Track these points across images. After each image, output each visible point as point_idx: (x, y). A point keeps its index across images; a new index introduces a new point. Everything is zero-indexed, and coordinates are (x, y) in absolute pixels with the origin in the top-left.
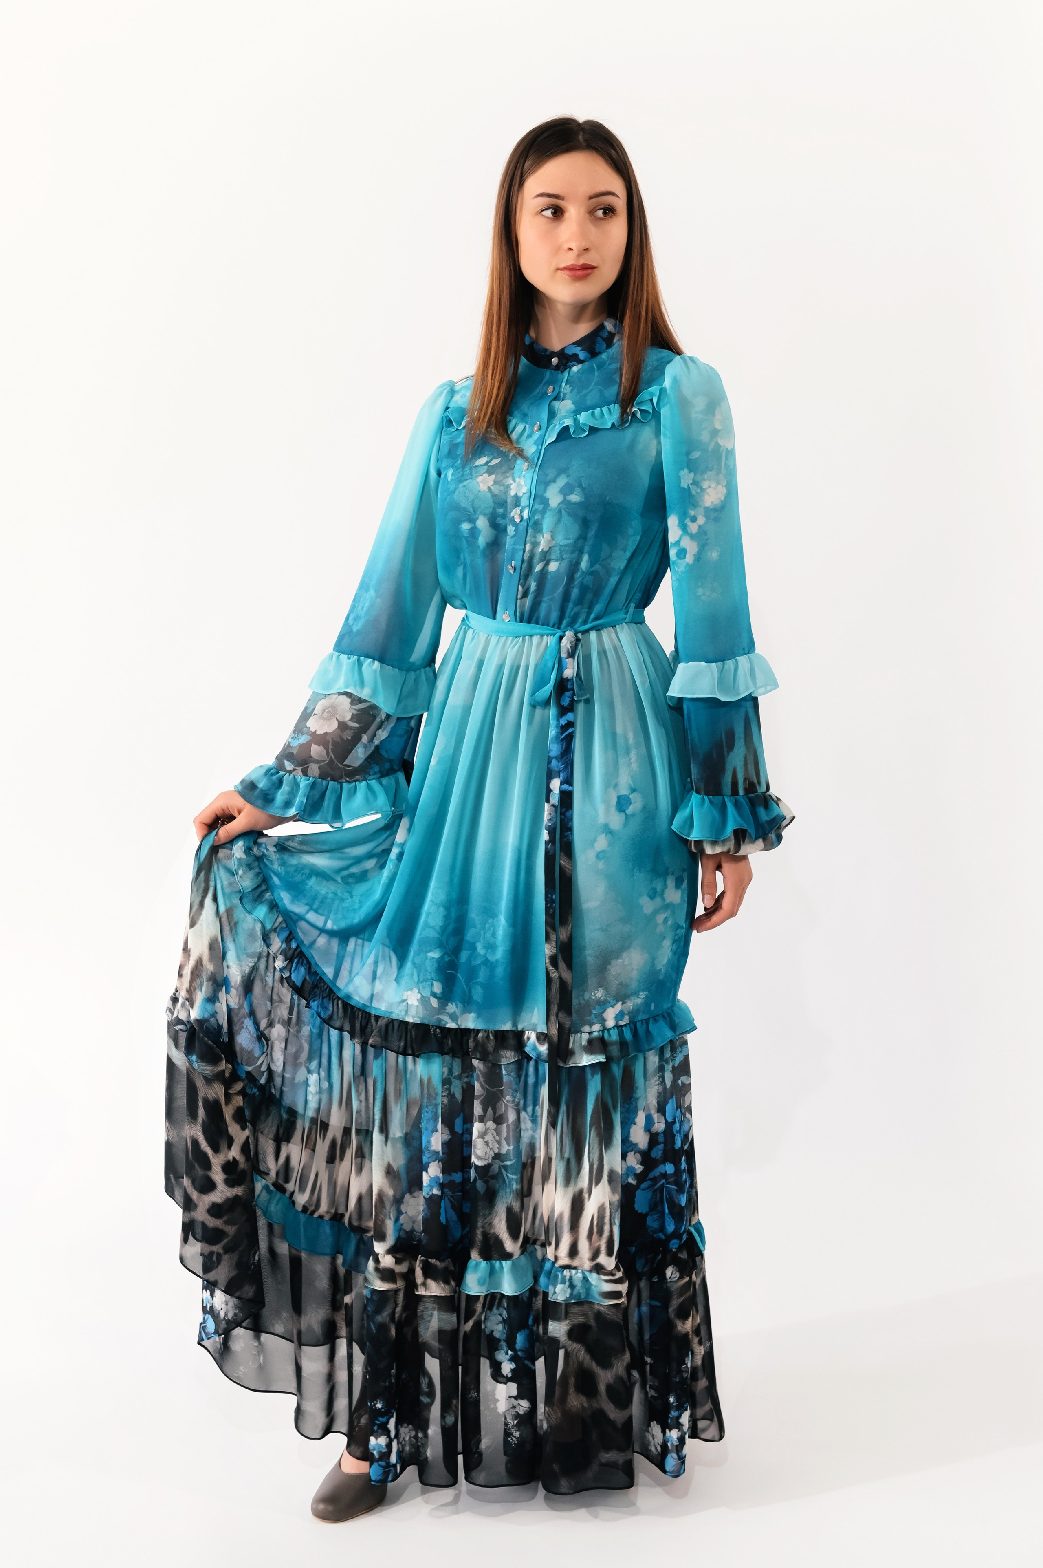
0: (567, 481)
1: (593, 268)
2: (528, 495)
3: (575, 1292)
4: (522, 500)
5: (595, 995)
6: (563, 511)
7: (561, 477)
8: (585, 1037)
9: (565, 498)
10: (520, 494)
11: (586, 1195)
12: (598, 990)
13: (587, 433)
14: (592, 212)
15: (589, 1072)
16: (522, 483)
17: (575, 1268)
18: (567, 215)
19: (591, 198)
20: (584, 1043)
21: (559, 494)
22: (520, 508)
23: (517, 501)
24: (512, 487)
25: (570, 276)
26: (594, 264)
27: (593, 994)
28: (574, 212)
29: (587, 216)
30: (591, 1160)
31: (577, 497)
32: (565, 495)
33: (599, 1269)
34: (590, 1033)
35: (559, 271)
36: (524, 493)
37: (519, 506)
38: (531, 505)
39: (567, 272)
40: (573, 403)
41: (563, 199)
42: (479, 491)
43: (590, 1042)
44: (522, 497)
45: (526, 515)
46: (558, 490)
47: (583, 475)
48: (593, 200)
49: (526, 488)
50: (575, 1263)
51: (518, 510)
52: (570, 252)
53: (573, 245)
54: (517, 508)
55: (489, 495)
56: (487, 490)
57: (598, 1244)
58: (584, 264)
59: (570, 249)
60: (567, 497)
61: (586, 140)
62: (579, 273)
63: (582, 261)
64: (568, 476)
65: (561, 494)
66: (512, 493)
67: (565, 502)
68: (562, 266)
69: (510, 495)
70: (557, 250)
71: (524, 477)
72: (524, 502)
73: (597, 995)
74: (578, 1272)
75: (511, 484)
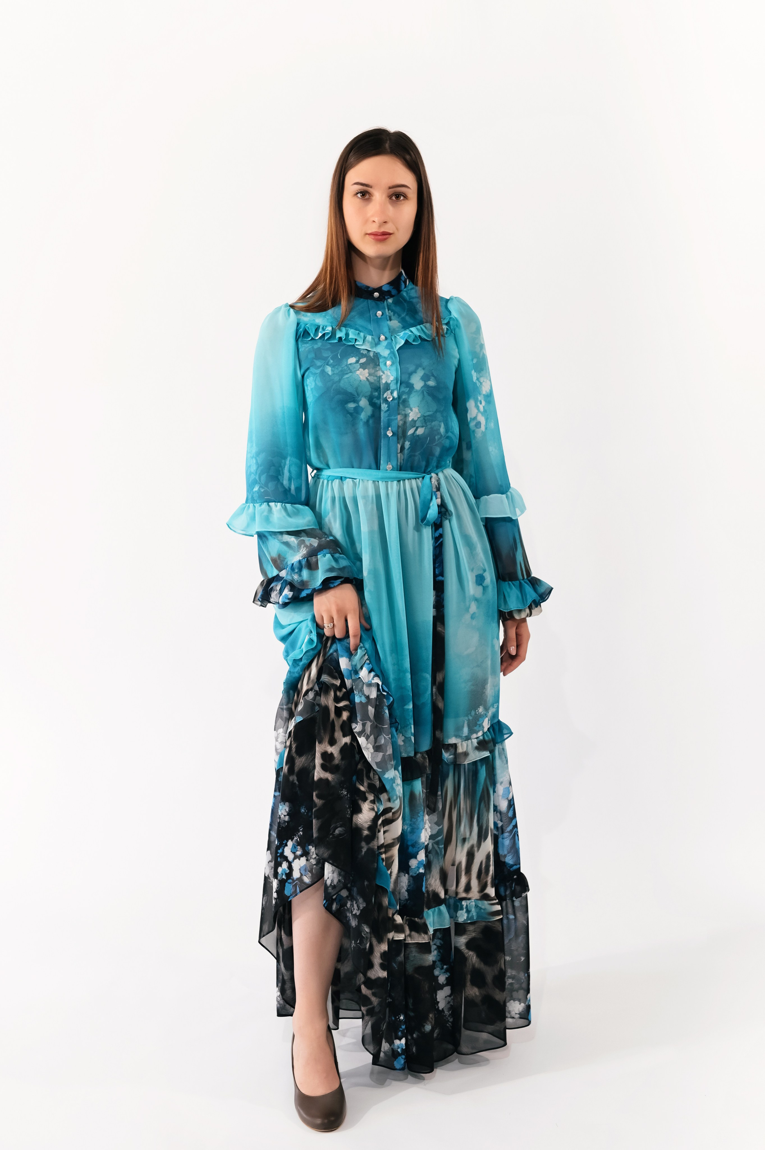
0: (424, 372)
1: (390, 234)
2: (395, 381)
3: (470, 915)
4: (391, 385)
5: (478, 711)
6: (425, 393)
8: (475, 742)
9: (425, 383)
10: (389, 382)
11: (476, 849)
12: (480, 708)
13: (419, 342)
14: (390, 197)
15: (479, 764)
16: (389, 374)
17: (469, 899)
18: (374, 198)
19: (390, 188)
20: (476, 744)
21: (421, 381)
22: (390, 391)
23: (387, 387)
24: (383, 377)
25: (373, 239)
26: (391, 232)
28: (379, 196)
29: (388, 199)
30: (480, 824)
31: (432, 382)
32: (425, 381)
33: (486, 897)
34: (477, 738)
35: (367, 235)
36: (392, 381)
37: (389, 389)
38: (398, 388)
39: (373, 237)
41: (371, 187)
42: (361, 381)
43: (479, 743)
44: (390, 383)
45: (395, 394)
46: (420, 378)
49: (393, 377)
50: (470, 896)
51: (389, 392)
52: (374, 223)
53: (376, 219)
54: (388, 391)
55: (368, 383)
56: (366, 380)
57: (485, 880)
58: (383, 232)
59: (374, 221)
60: (427, 383)
61: (390, 148)
62: (380, 237)
63: (382, 230)
64: (424, 369)
65: (422, 380)
66: (384, 381)
67: (426, 386)
68: (369, 232)
69: (382, 382)
70: (366, 221)
71: (389, 370)
72: (393, 386)
74: (472, 902)
75: (382, 375)
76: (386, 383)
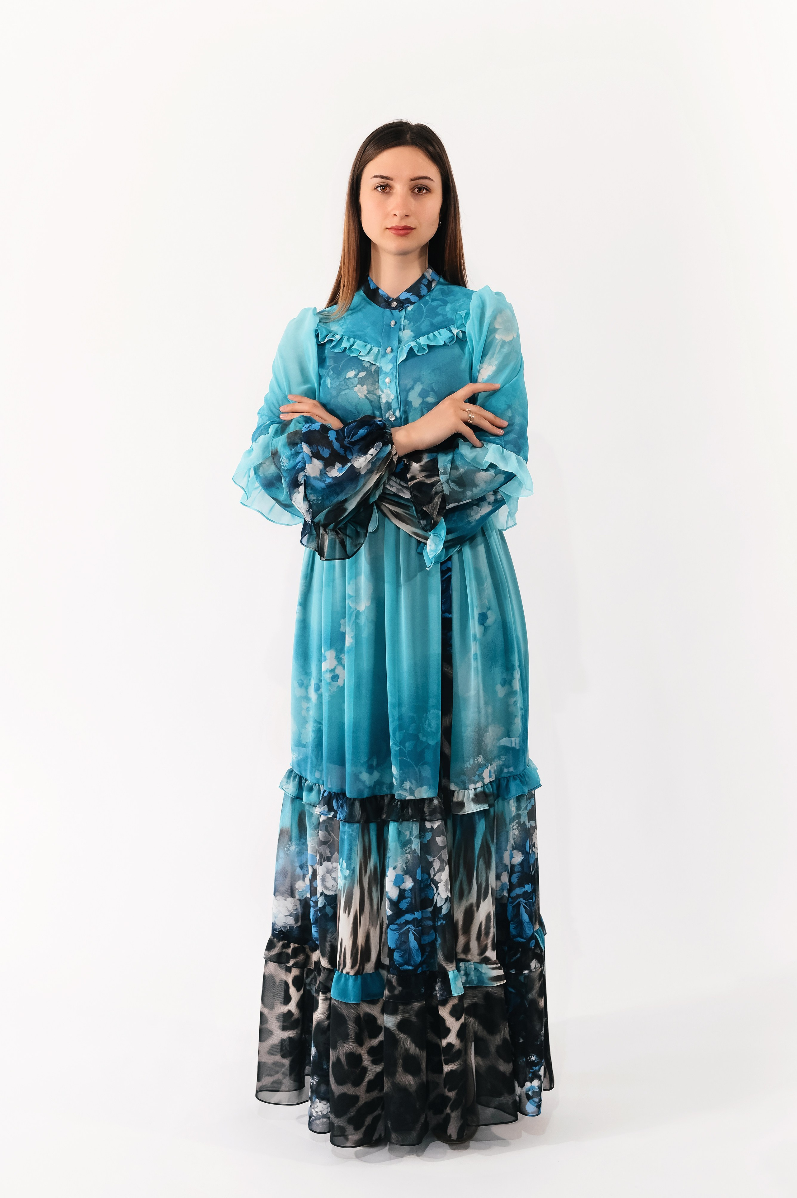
0: (422, 387)
1: (412, 229)
2: (396, 400)
3: (469, 979)
4: (392, 404)
5: (477, 760)
7: (417, 385)
8: (472, 793)
9: (423, 400)
10: (389, 401)
11: (475, 909)
12: (479, 757)
13: (427, 351)
14: (412, 189)
15: (477, 817)
16: (389, 392)
17: (468, 961)
18: (394, 191)
19: (412, 180)
20: (472, 796)
21: (418, 397)
22: (392, 410)
23: (389, 406)
24: (382, 396)
25: (395, 234)
26: (413, 226)
27: (476, 760)
28: (400, 188)
29: (410, 192)
30: (479, 882)
31: (432, 398)
32: (423, 398)
33: (486, 961)
34: (475, 789)
35: (387, 230)
36: (393, 400)
37: (391, 409)
38: (400, 407)
39: (393, 232)
40: (412, 331)
41: (392, 180)
42: (359, 399)
43: (476, 795)
44: (392, 402)
45: (398, 414)
46: (418, 394)
47: (433, 381)
48: (413, 182)
49: (394, 395)
50: (468, 957)
51: (391, 412)
52: (395, 216)
53: (397, 213)
55: (367, 401)
56: (365, 398)
57: (485, 943)
58: (405, 226)
59: (395, 215)
60: (425, 399)
61: (412, 139)
62: (402, 232)
63: (403, 224)
64: (422, 383)
65: (421, 396)
66: (384, 400)
67: (425, 402)
68: (389, 226)
69: (382, 402)
70: (386, 216)
71: (389, 387)
72: (394, 405)
73: (478, 760)
74: (471, 964)
75: (382, 394)
76: (387, 402)
